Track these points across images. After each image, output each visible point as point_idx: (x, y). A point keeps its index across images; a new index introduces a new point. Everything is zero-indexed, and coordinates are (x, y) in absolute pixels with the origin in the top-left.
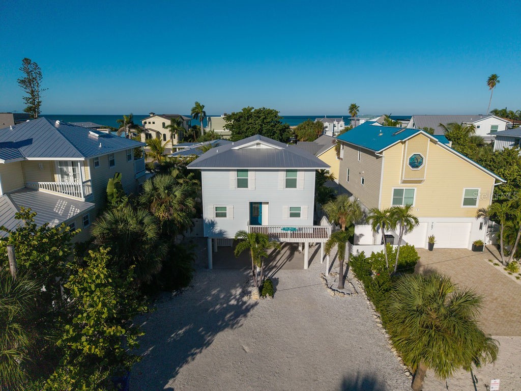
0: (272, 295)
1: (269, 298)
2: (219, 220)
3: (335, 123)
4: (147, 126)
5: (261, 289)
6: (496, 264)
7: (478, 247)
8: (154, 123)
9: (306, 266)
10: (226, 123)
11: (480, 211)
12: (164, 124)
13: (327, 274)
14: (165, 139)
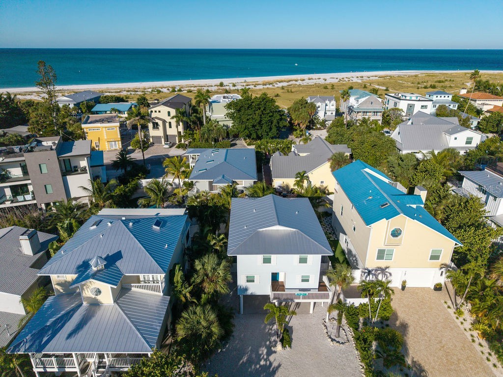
0: (290, 346)
1: (288, 348)
2: (249, 285)
3: (327, 102)
4: (154, 115)
5: (282, 341)
6: (449, 307)
7: (438, 288)
8: (159, 112)
9: (311, 311)
10: (227, 112)
11: (442, 265)
12: (169, 113)
13: (327, 320)
14: (170, 127)
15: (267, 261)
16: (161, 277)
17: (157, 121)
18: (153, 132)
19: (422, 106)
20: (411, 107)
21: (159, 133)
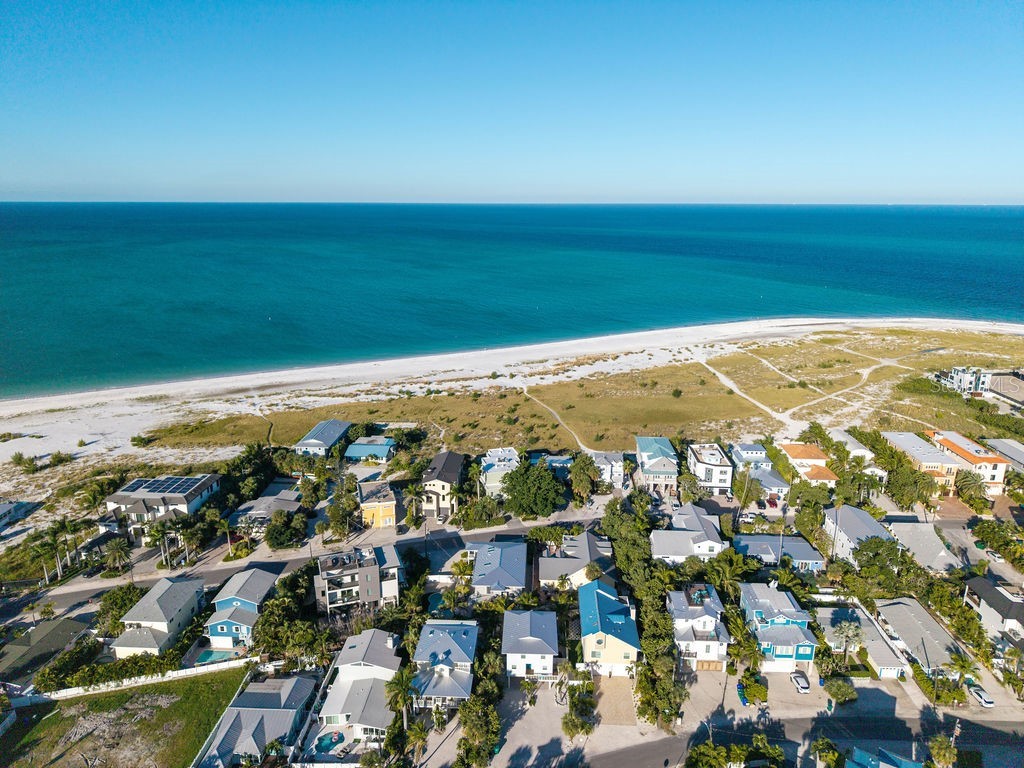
0: (535, 704)
1: (533, 706)
2: (513, 670)
5: (530, 702)
8: (434, 485)
10: (502, 483)
11: (631, 661)
12: (443, 486)
14: (444, 499)
15: (523, 657)
16: (469, 664)
17: (430, 495)
18: (425, 506)
19: (721, 472)
20: (709, 472)
21: (433, 506)
